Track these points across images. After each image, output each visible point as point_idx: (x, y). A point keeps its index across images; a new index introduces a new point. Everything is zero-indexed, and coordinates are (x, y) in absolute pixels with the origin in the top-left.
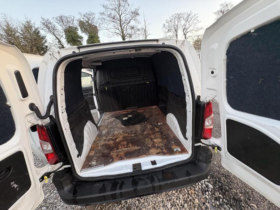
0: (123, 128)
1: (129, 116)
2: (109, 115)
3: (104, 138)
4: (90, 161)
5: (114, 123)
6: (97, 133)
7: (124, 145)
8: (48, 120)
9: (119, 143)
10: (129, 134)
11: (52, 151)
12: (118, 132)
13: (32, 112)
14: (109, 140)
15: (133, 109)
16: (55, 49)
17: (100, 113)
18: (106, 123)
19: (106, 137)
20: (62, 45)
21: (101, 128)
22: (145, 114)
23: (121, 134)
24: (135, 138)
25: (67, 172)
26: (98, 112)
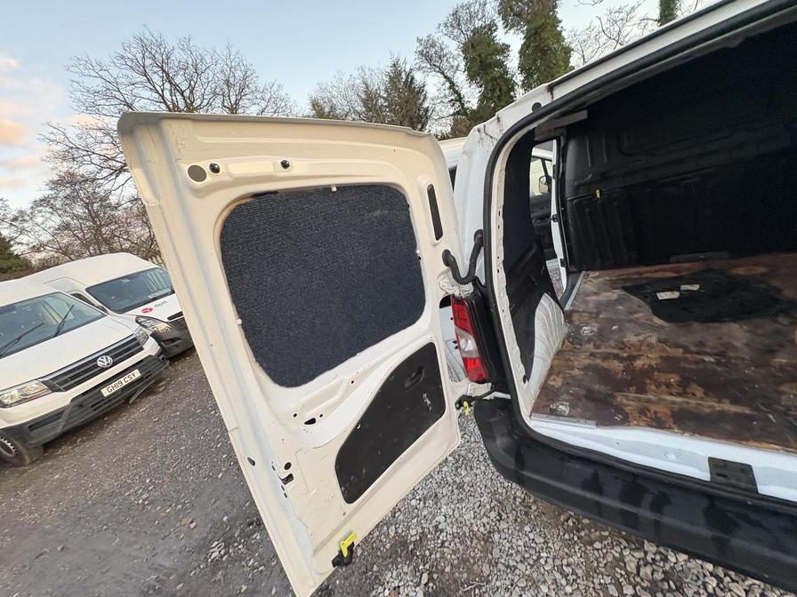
0: (661, 327)
1: (684, 287)
2: (599, 280)
3: (590, 347)
4: (553, 401)
5: (621, 307)
6: (565, 330)
7: (668, 385)
8: (469, 288)
9: (647, 373)
10: (687, 350)
11: (476, 355)
12: (641, 338)
13: (446, 268)
14: (606, 357)
15: (704, 260)
16: (443, 108)
17: (568, 273)
18: (591, 305)
19: (597, 347)
20: (456, 92)
21: (575, 317)
22: (776, 283)
23: (650, 346)
24: (719, 369)
25: (502, 408)
26: (563, 270)
